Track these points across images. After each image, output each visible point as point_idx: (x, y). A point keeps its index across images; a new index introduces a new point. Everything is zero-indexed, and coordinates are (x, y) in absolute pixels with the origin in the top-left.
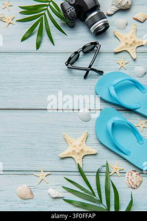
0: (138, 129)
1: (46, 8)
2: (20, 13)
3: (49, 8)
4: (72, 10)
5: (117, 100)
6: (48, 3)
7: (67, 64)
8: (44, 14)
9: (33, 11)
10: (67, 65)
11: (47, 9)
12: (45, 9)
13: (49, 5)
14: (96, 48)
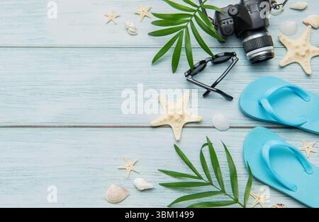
0: (304, 153)
1: (189, 19)
2: (153, 23)
3: (193, 19)
4: (230, 23)
5: (274, 117)
6: (192, 13)
7: (187, 74)
8: (186, 27)
9: (171, 21)
10: (186, 76)
11: (191, 21)
12: (188, 21)
13: (195, 16)
14: (231, 60)
